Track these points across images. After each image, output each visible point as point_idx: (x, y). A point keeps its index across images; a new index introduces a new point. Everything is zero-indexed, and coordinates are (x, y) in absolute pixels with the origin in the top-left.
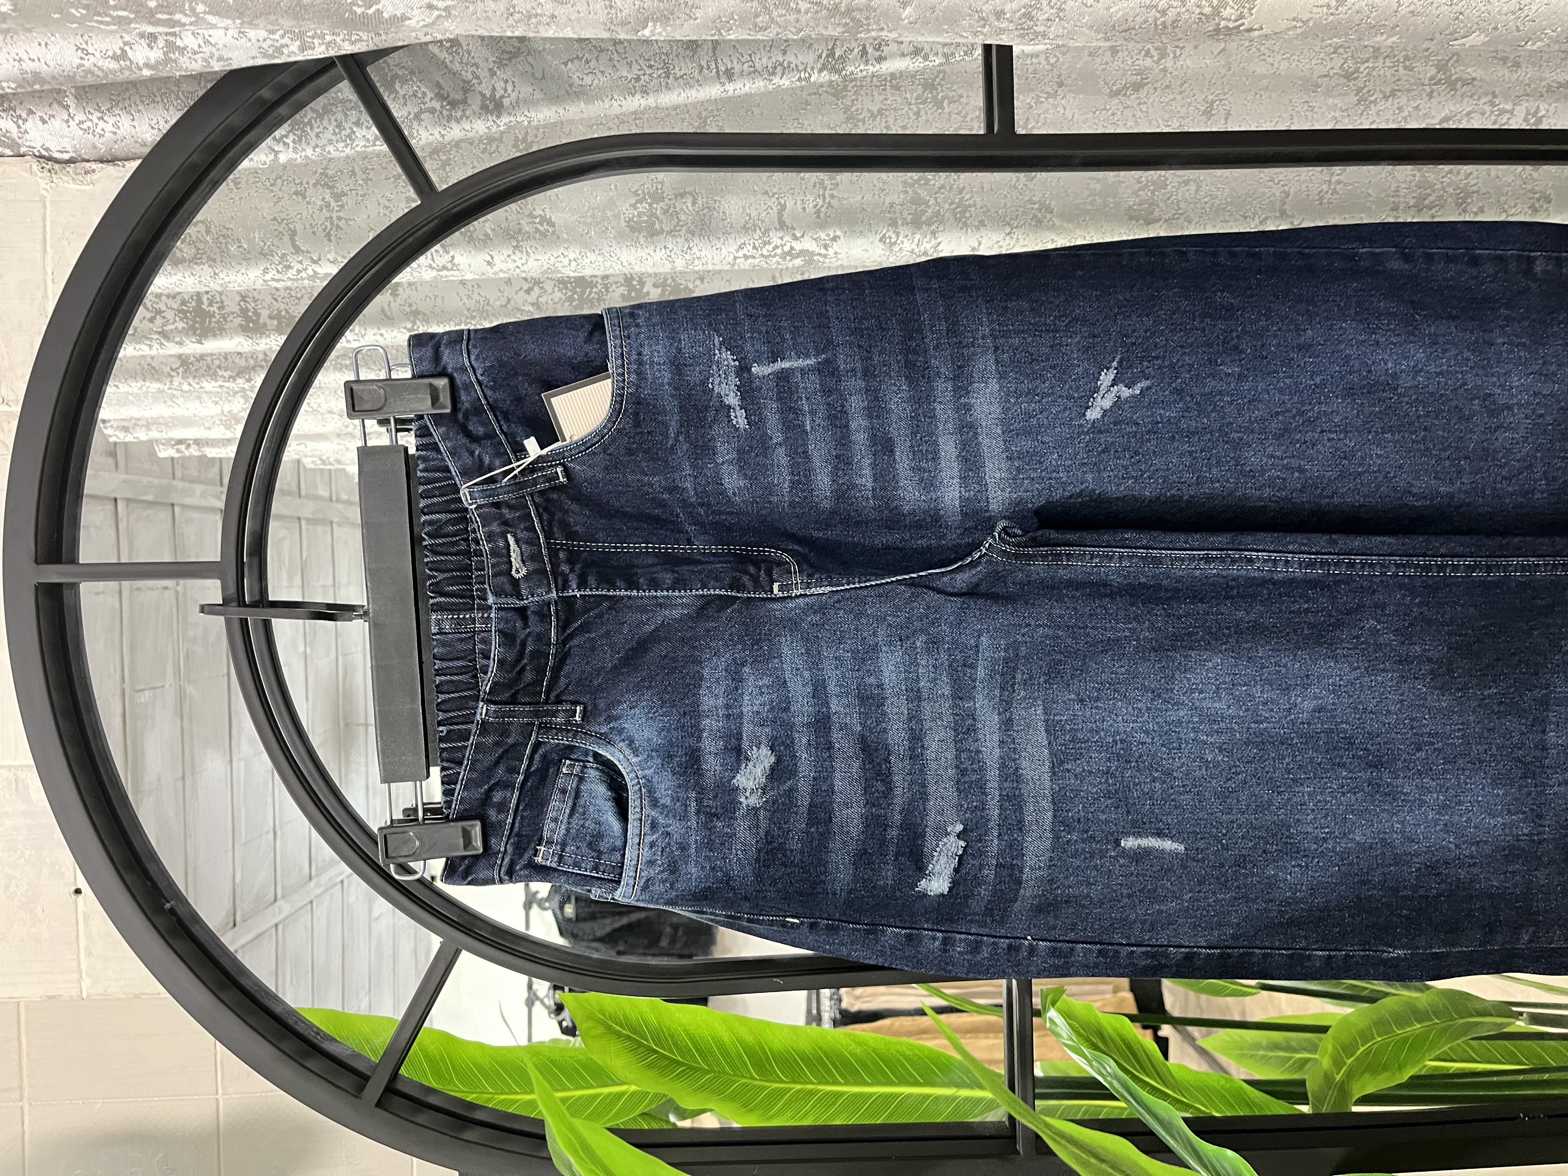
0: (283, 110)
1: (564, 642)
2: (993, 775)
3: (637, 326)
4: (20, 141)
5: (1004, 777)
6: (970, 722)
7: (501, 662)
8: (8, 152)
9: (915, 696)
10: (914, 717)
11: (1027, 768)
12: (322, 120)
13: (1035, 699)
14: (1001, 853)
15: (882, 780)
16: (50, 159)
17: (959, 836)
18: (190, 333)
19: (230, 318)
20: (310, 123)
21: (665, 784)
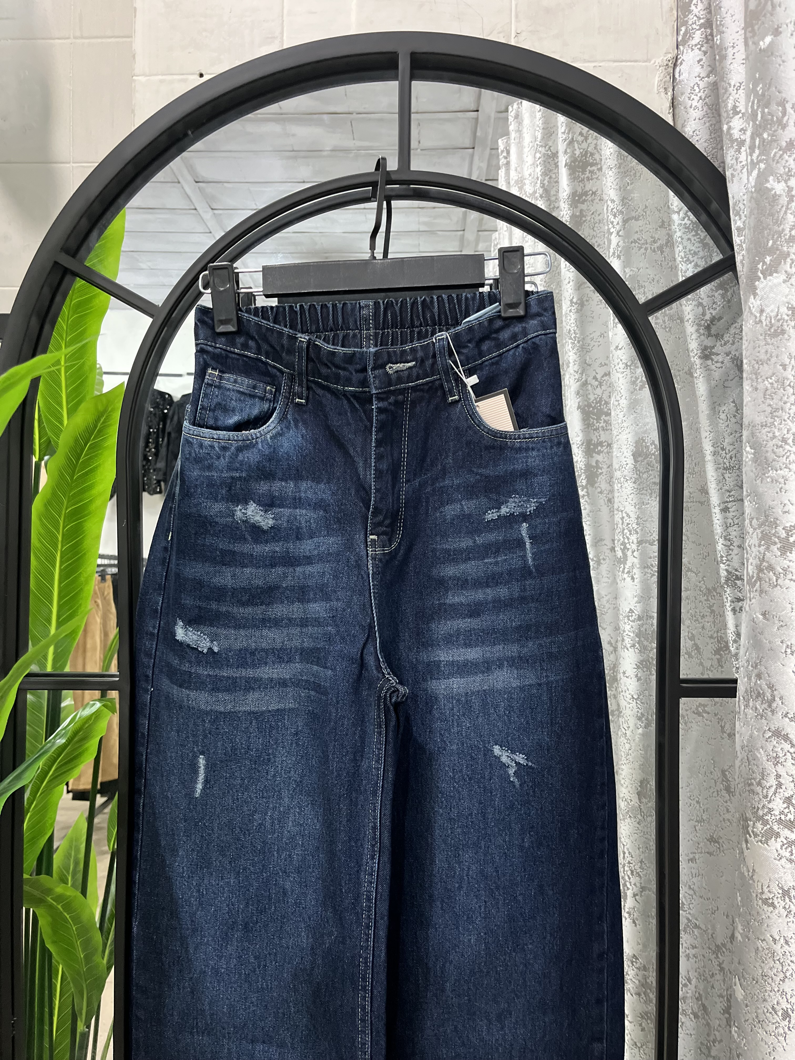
0: (704, 217)
1: (345, 395)
2: (250, 673)
3: (551, 448)
4: (686, 46)
5: (248, 680)
6: (286, 659)
7: (333, 354)
8: (680, 38)
9: (304, 623)
10: (291, 622)
11: (252, 696)
12: (699, 242)
13: (299, 703)
14: (198, 676)
15: (249, 600)
16: (675, 65)
17: (210, 649)
18: (573, 159)
19: (581, 185)
20: (697, 234)
21: (251, 457)
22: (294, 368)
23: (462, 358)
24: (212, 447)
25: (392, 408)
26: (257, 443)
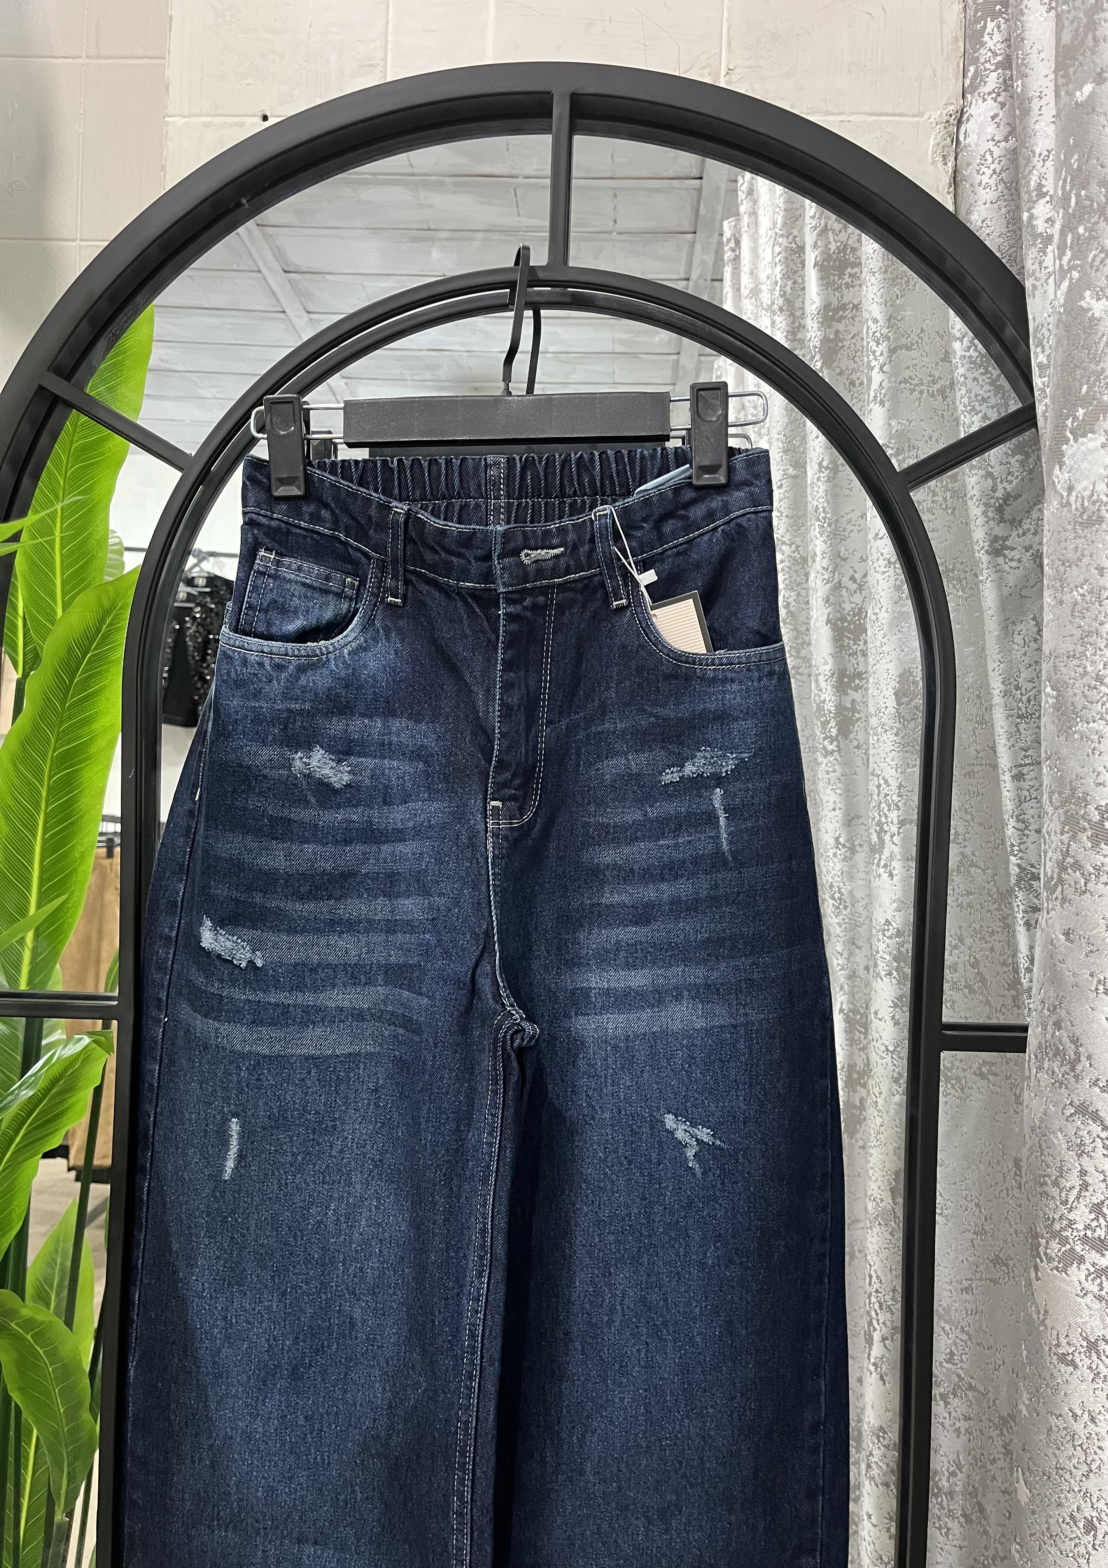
0: (997, 347)
1: (459, 594)
2: (309, 998)
3: (760, 679)
4: (976, 94)
5: (306, 1009)
6: (364, 980)
7: (445, 532)
8: (967, 82)
9: (391, 927)
10: (371, 926)
11: (312, 1033)
12: (990, 384)
13: (381, 1045)
14: (233, 1002)
15: (310, 891)
16: (959, 122)
17: (251, 962)
18: (826, 256)
19: (838, 294)
20: (987, 372)
21: (319, 680)
22: (386, 551)
23: (634, 544)
24: (261, 664)
25: (528, 614)
26: (328, 660)
